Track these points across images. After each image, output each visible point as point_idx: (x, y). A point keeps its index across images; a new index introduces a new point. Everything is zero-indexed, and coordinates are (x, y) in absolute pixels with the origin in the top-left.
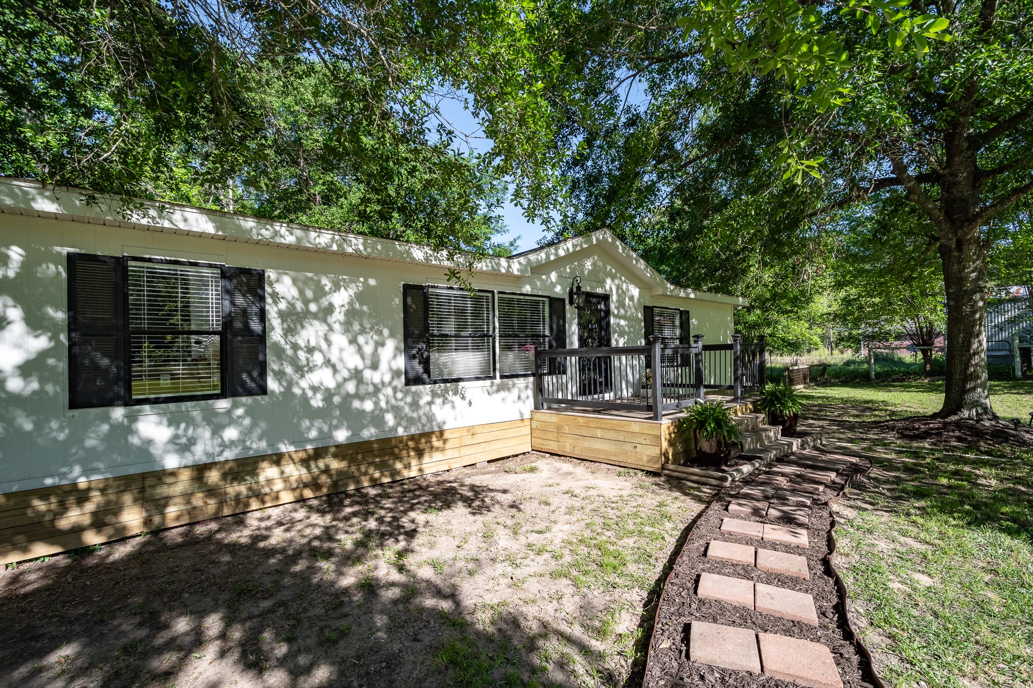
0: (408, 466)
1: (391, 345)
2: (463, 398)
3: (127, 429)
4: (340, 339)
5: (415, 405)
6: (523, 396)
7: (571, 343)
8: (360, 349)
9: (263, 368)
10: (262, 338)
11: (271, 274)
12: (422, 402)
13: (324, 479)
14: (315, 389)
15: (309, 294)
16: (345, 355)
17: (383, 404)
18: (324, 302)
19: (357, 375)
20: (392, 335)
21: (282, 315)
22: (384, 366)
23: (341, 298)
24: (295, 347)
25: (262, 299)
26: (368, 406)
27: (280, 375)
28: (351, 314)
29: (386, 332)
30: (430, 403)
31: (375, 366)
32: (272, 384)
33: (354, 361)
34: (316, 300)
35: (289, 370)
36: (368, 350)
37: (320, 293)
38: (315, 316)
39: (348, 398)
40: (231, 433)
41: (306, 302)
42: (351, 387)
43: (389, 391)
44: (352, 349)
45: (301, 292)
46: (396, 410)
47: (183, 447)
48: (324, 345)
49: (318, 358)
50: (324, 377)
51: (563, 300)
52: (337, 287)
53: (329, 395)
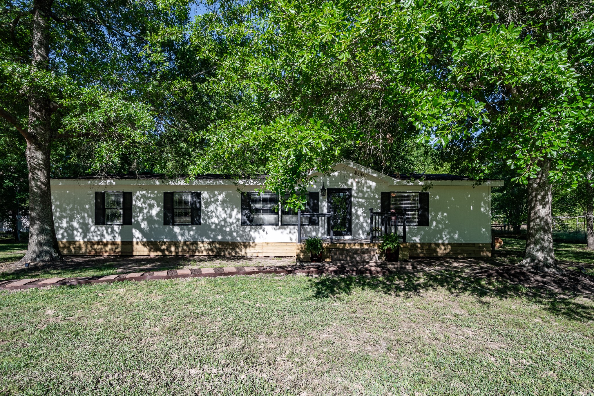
0: (241, 250)
1: (236, 210)
2: (264, 231)
3: (172, 230)
4: (220, 209)
5: (244, 231)
6: (292, 232)
7: (323, 211)
8: (226, 212)
9: (200, 216)
10: (200, 209)
11: (202, 192)
12: (246, 231)
13: (214, 249)
14: (212, 223)
15: (211, 196)
16: (221, 213)
17: (233, 230)
18: (216, 198)
19: (225, 220)
20: (236, 207)
21: (205, 203)
22: (233, 217)
23: (220, 198)
24: (208, 212)
25: (200, 199)
26: (228, 229)
27: (204, 219)
28: (223, 202)
29: (234, 207)
30: (250, 231)
31: (231, 217)
32: (202, 222)
33: (224, 216)
34: (213, 197)
35: (206, 217)
36: (228, 212)
37: (215, 195)
38: (213, 202)
39: (222, 226)
40: (192, 233)
41: (211, 198)
42: (223, 223)
43: (235, 225)
44: (223, 212)
45: (209, 196)
46: (237, 232)
47: (183, 235)
48: (215, 211)
49: (214, 214)
50: (215, 220)
51: (318, 193)
52: (220, 194)
53: (216, 225)
